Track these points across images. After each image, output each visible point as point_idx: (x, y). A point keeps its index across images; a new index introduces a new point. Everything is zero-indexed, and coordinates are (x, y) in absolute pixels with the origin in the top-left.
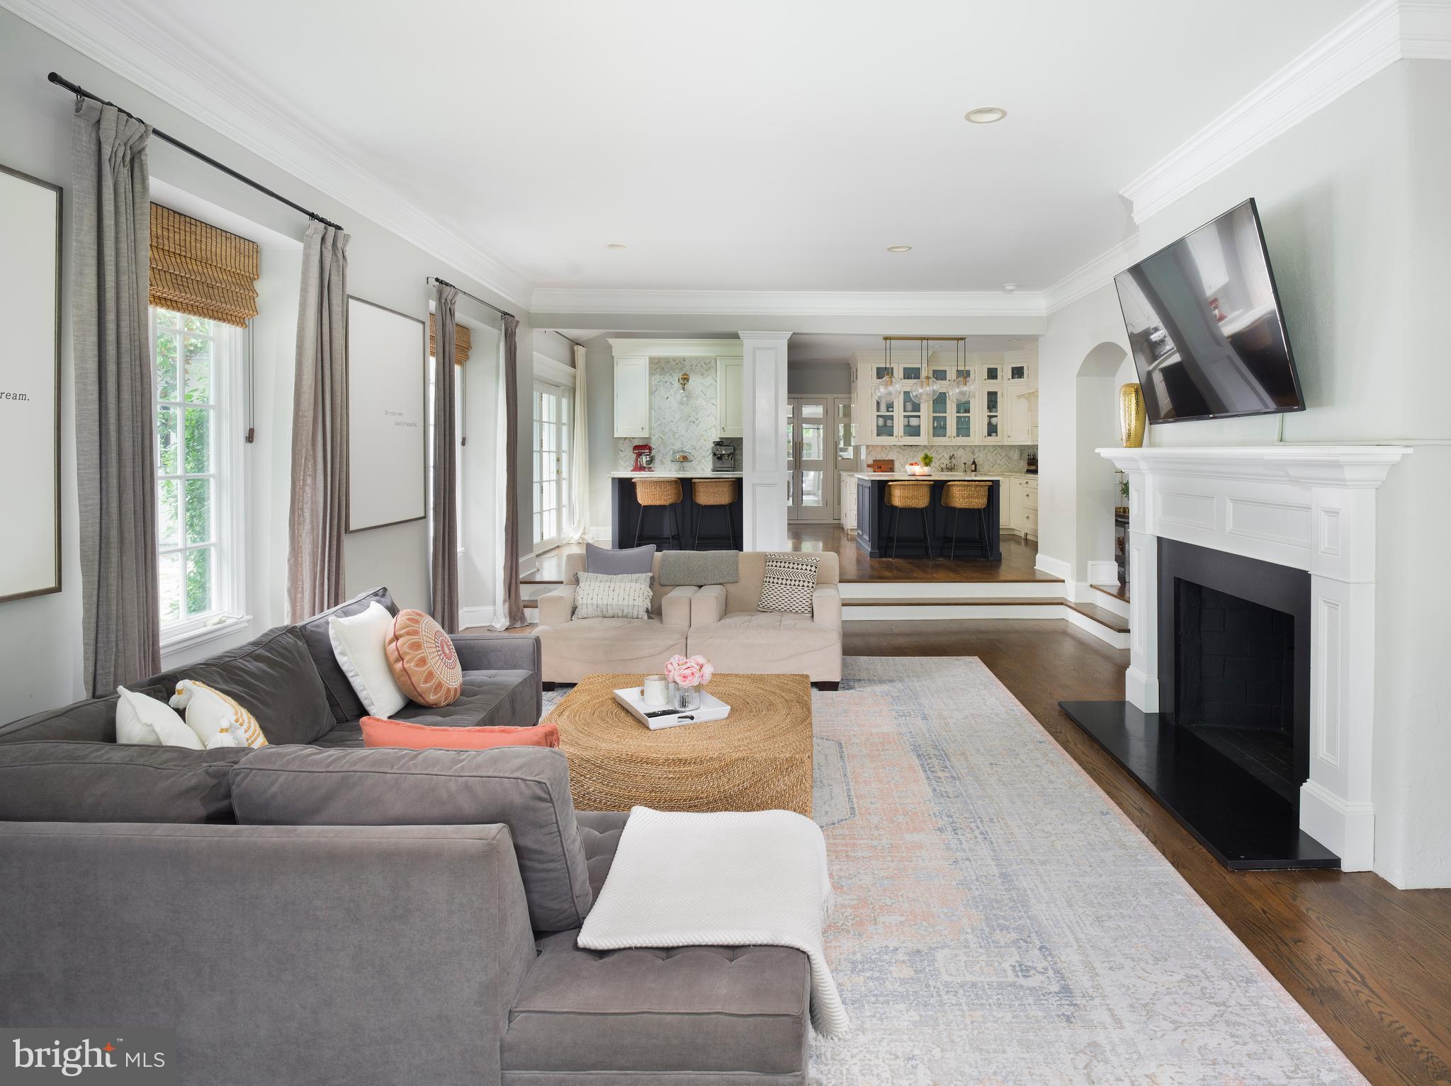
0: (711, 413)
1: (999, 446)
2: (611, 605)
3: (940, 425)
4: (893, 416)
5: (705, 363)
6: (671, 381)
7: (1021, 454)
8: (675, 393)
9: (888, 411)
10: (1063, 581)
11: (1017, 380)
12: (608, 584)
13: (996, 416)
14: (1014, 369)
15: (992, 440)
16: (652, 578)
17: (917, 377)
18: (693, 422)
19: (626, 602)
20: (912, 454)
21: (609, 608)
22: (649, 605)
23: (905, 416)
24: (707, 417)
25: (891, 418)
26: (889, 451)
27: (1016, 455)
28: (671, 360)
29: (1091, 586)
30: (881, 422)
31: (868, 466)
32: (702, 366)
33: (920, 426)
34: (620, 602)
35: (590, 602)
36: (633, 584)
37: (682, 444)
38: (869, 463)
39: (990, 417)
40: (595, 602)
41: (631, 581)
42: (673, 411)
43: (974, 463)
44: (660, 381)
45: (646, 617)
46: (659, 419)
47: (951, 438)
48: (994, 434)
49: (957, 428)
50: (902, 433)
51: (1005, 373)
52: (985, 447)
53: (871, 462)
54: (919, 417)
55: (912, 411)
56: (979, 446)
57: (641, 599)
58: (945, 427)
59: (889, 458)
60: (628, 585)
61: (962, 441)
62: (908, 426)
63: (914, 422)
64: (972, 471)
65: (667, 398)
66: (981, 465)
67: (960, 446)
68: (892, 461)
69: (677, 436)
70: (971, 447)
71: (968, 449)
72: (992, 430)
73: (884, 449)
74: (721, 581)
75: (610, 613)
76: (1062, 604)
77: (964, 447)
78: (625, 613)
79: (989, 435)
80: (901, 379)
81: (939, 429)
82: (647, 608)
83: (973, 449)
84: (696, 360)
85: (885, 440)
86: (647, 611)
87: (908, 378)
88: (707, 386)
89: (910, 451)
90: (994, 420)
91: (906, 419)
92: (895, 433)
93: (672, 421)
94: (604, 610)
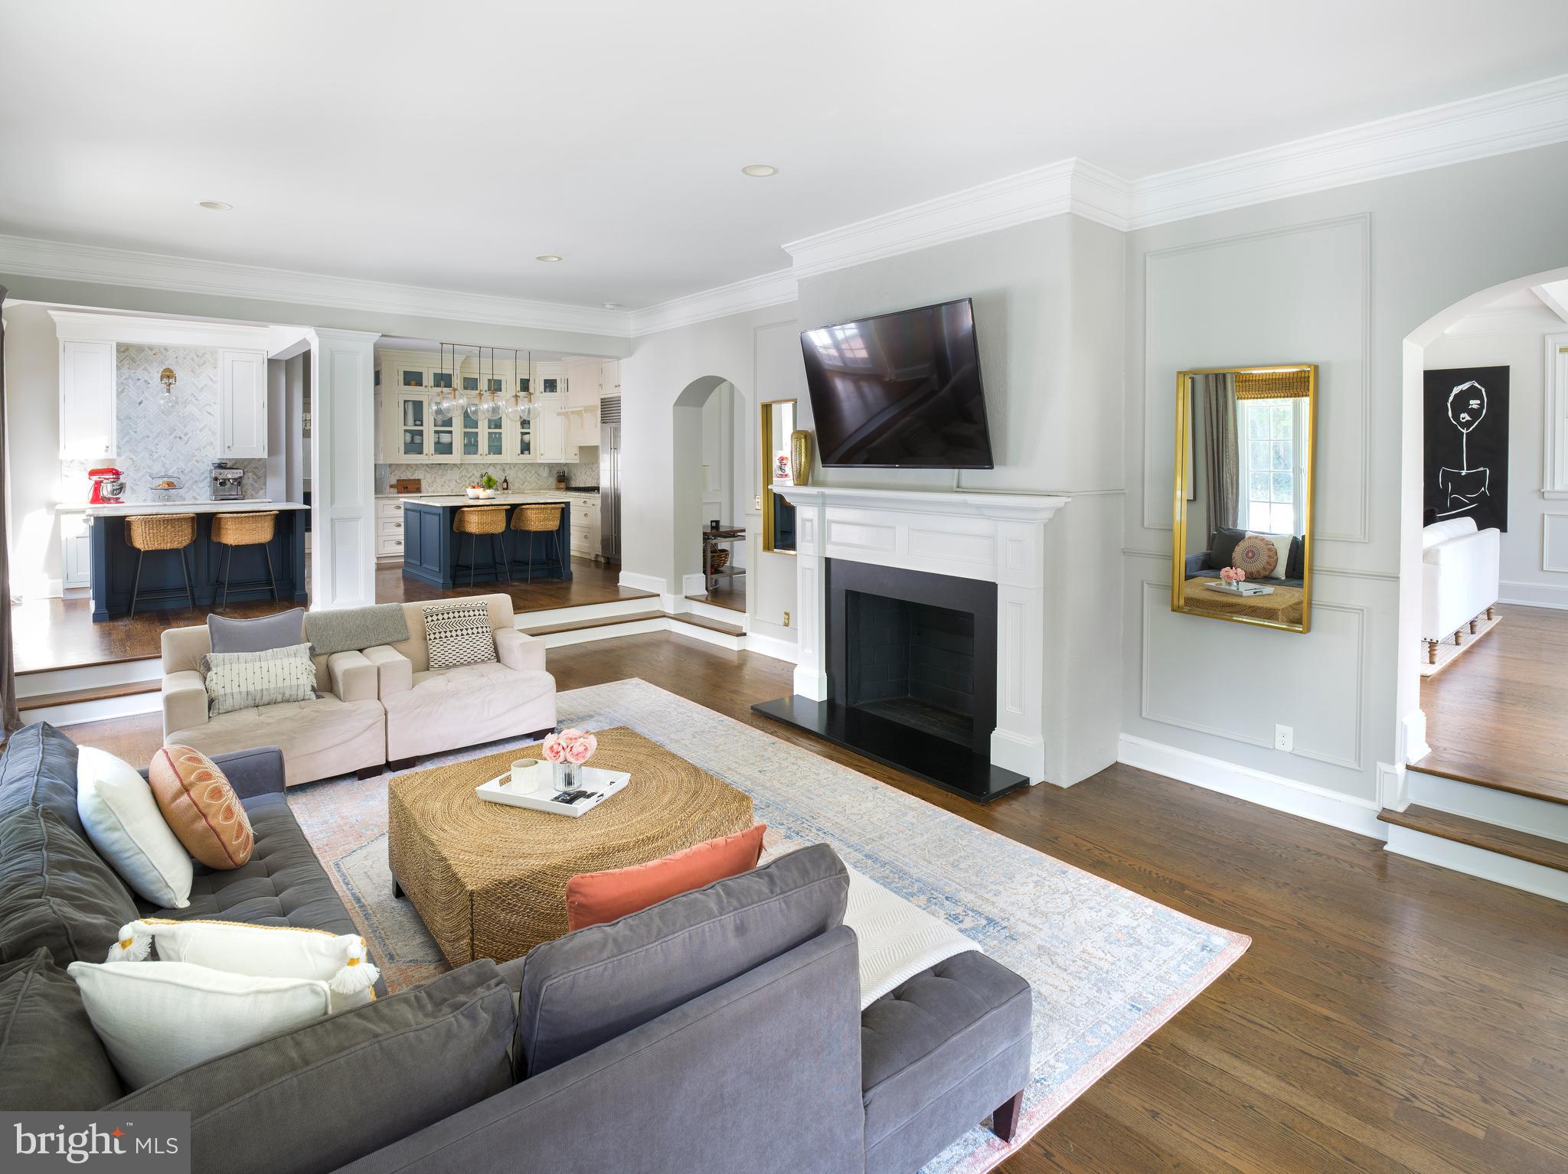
0: (206, 425)
1: (529, 464)
2: (268, 690)
3: (470, 442)
4: (422, 431)
5: (198, 356)
6: (146, 378)
7: (550, 471)
8: (156, 397)
9: (416, 425)
10: (659, 595)
11: (549, 394)
12: (257, 664)
13: (529, 433)
14: (546, 381)
15: (526, 458)
16: (312, 649)
17: (449, 385)
18: (180, 438)
19: (287, 683)
20: (440, 473)
21: (265, 693)
22: (315, 681)
23: (436, 432)
24: (201, 431)
25: (421, 433)
26: (415, 470)
27: (545, 473)
28: (147, 349)
29: (686, 597)
30: (408, 437)
31: (392, 486)
32: (193, 359)
33: (452, 443)
34: (280, 684)
35: (236, 690)
36: (292, 660)
37: (164, 466)
38: (393, 483)
39: (523, 434)
40: (243, 689)
41: (288, 656)
42: (149, 421)
43: (505, 481)
44: (130, 377)
45: (313, 696)
46: (128, 433)
47: (483, 455)
48: (526, 452)
49: (489, 446)
50: (432, 450)
51: (536, 386)
52: (515, 465)
53: (394, 482)
54: (451, 432)
55: (442, 426)
56: (510, 464)
57: (305, 675)
58: (476, 445)
59: (416, 476)
60: (286, 661)
61: (494, 458)
62: (438, 443)
63: (445, 438)
64: (504, 489)
65: (140, 403)
66: (511, 482)
67: (491, 464)
68: (418, 481)
69: (156, 456)
70: (501, 464)
71: (498, 467)
72: (526, 448)
73: (409, 468)
74: (388, 640)
75: (266, 699)
76: (664, 616)
77: (494, 465)
78: (287, 696)
79: (522, 453)
80: (431, 387)
81: (471, 447)
82: (313, 687)
83: (504, 467)
84: (185, 350)
85: (413, 459)
86: (313, 689)
87: (437, 386)
88: (200, 387)
89: (439, 470)
90: (526, 437)
91: (437, 435)
92: (425, 451)
93: (148, 437)
94: (258, 697)
